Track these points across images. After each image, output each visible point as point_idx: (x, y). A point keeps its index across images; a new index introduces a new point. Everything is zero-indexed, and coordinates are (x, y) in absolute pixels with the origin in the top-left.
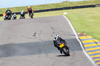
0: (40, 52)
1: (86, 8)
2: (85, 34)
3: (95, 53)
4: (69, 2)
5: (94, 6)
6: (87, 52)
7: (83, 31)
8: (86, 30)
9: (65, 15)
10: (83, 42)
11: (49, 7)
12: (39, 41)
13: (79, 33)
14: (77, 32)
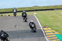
0: (18, 37)
1: (48, 11)
2: (47, 27)
3: (52, 38)
4: (38, 7)
5: (53, 10)
6: (48, 38)
7: (46, 25)
8: (48, 24)
9: (35, 15)
10: (46, 32)
11: (25, 9)
12: (18, 30)
13: (43, 26)
14: (42, 25)
